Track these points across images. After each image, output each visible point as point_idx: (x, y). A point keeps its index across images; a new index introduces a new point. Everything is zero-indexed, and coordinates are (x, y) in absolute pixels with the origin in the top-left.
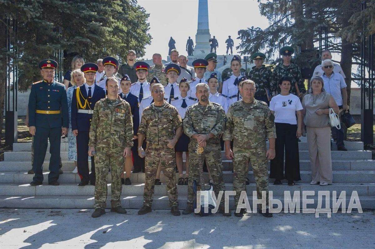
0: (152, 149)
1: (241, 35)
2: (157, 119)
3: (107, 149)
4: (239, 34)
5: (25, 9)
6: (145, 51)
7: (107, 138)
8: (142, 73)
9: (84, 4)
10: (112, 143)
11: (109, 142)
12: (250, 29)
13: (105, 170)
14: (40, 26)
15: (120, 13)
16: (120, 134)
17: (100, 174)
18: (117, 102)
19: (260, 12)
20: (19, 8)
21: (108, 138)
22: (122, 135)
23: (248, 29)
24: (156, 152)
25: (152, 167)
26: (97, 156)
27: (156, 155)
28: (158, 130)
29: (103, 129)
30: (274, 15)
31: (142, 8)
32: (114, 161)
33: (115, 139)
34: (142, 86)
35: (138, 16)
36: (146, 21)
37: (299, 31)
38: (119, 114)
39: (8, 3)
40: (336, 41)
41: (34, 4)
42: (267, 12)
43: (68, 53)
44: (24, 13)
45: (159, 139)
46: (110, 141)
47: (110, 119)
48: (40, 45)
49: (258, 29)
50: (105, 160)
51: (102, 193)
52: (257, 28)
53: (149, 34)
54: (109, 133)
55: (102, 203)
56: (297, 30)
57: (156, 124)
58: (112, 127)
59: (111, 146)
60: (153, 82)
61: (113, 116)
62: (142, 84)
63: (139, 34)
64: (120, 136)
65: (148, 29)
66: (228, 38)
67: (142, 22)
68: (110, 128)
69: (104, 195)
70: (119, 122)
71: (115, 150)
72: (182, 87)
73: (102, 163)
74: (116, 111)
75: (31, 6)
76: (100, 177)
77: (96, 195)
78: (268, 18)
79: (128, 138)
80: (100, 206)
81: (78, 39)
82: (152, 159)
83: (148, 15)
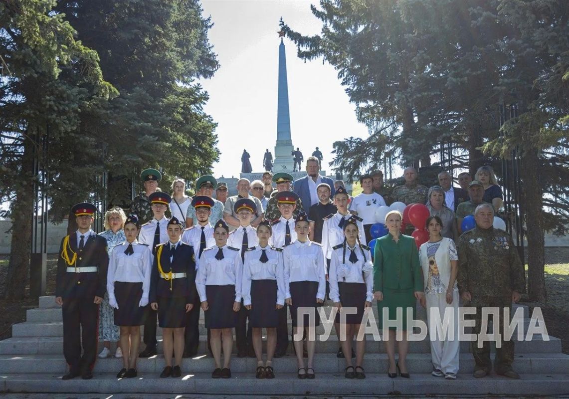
1: (336, 148)
4: (334, 147)
5: (57, 121)
6: (213, 171)
8: (203, 213)
9: (135, 113)
12: (348, 141)
14: (77, 142)
15: (181, 123)
19: (356, 117)
20: (50, 119)
23: (345, 140)
30: (375, 122)
31: (209, 116)
34: (204, 230)
35: (205, 127)
36: (212, 133)
37: (416, 142)
39: (34, 113)
40: (457, 153)
41: (68, 114)
42: (366, 117)
43: (113, 176)
44: (56, 126)
48: (78, 167)
49: (359, 140)
52: (358, 138)
53: (216, 148)
56: (414, 142)
60: (219, 226)
62: (203, 228)
63: (204, 149)
65: (215, 143)
66: (315, 150)
67: (208, 134)
72: (262, 232)
75: (65, 117)
78: (367, 125)
81: (126, 158)
83: (216, 125)
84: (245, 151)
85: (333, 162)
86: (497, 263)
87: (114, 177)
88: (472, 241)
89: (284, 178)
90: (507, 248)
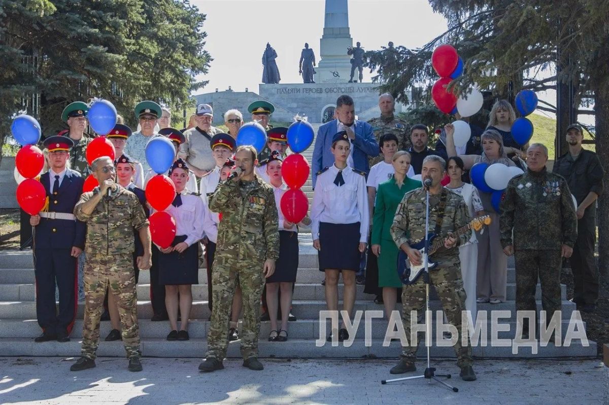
0: (96, 262)
2: (106, 213)
3: (233, 260)
7: (235, 243)
10: (242, 252)
11: (238, 250)
13: (227, 297)
16: (255, 238)
17: (219, 302)
18: (253, 185)
21: (237, 244)
22: (259, 239)
24: (103, 267)
25: (97, 292)
26: (217, 272)
27: (103, 272)
28: (108, 230)
29: (228, 227)
32: (245, 281)
33: (247, 246)
38: (255, 206)
45: (109, 244)
46: (239, 248)
47: (240, 214)
50: (229, 279)
51: (220, 335)
53: (204, 53)
54: (237, 236)
55: (219, 350)
57: (104, 220)
58: (242, 227)
59: (241, 257)
60: (178, 167)
61: (245, 208)
64: (255, 241)
68: (240, 228)
69: (224, 338)
70: (254, 219)
71: (246, 263)
73: (224, 284)
74: (251, 201)
76: (219, 307)
77: (210, 336)
79: (271, 244)
80: (215, 354)
81: (65, 75)
82: (96, 279)
83: (203, 17)
84: (268, 45)
85: (378, 76)
86: (543, 211)
87: (49, 100)
88: (521, 186)
89: (265, 108)
90: (558, 194)
